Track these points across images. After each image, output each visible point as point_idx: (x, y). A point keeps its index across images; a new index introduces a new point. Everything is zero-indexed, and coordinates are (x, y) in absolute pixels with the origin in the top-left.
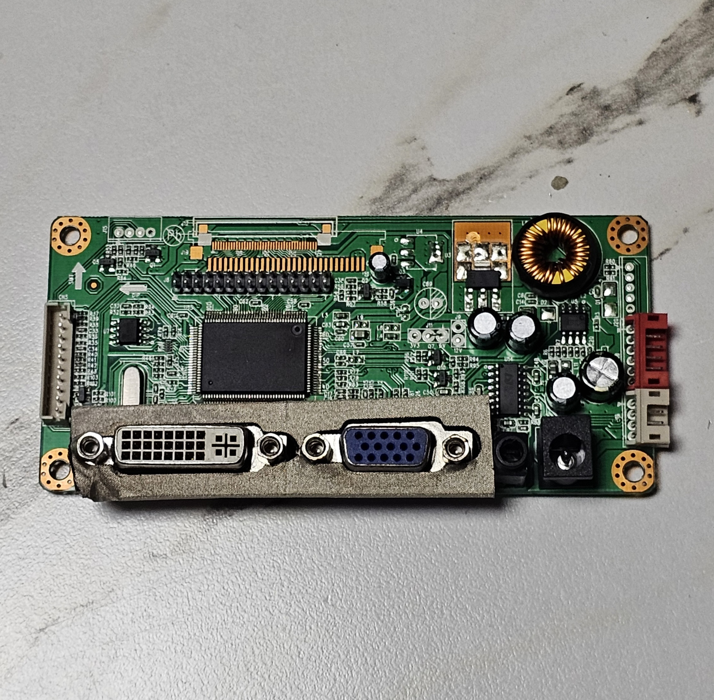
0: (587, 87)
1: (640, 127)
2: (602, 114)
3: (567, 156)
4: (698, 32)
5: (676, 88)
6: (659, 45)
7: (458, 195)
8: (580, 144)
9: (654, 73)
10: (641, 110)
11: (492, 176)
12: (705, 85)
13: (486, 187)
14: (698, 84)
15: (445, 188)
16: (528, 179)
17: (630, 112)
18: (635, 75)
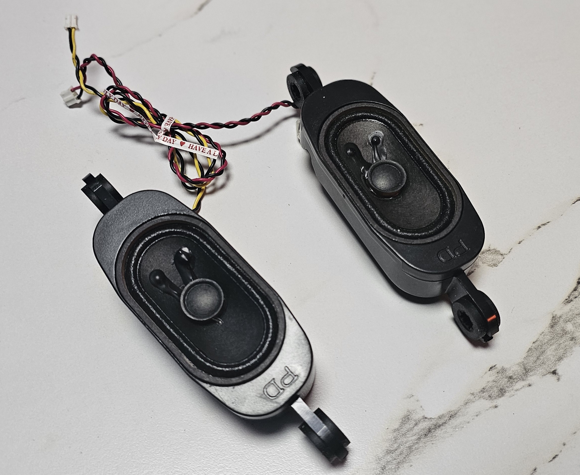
0: (499, 367)
1: (530, 387)
2: (509, 381)
3: (494, 404)
4: (549, 338)
5: (544, 366)
6: (531, 345)
7: (439, 426)
8: (500, 397)
9: (532, 359)
10: (529, 379)
11: (456, 415)
12: (559, 365)
13: (454, 422)
14: (555, 364)
15: (432, 422)
16: (476, 417)
17: (523, 380)
18: (522, 360)
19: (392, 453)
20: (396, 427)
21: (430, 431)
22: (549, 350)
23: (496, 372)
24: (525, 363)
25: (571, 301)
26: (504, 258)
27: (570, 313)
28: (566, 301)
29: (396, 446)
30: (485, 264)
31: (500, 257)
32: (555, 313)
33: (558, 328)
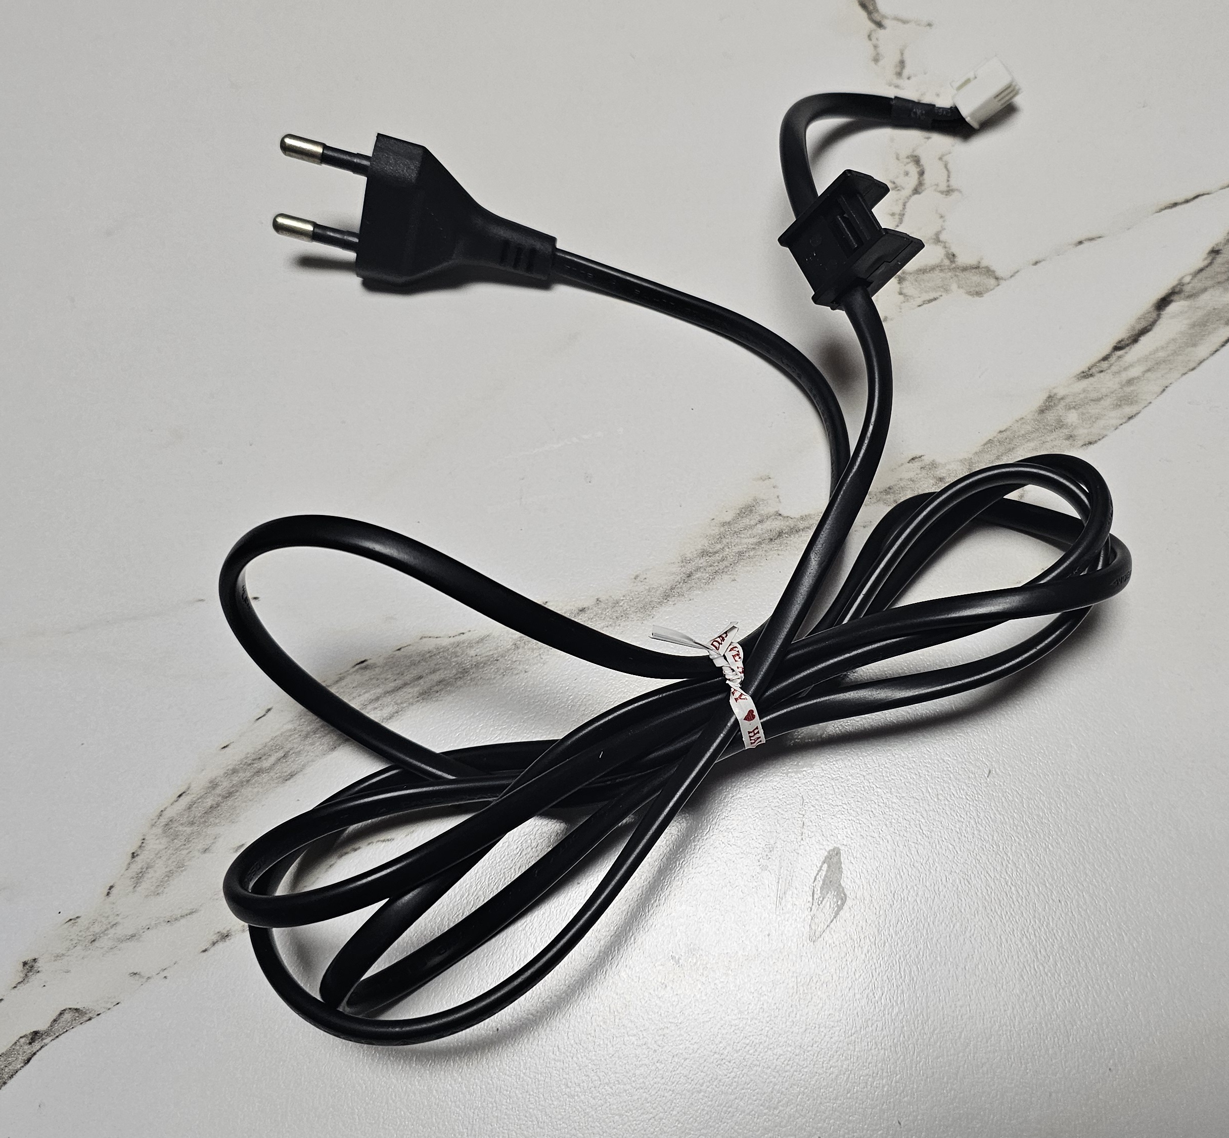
19: (710, 557)
20: (728, 519)
21: (780, 534)
22: (1022, 448)
23: (919, 467)
24: (974, 461)
25: (1091, 375)
26: (998, 285)
27: (1082, 396)
28: (1082, 375)
29: (719, 546)
30: (961, 291)
31: (993, 282)
32: (1055, 391)
33: (1051, 416)
